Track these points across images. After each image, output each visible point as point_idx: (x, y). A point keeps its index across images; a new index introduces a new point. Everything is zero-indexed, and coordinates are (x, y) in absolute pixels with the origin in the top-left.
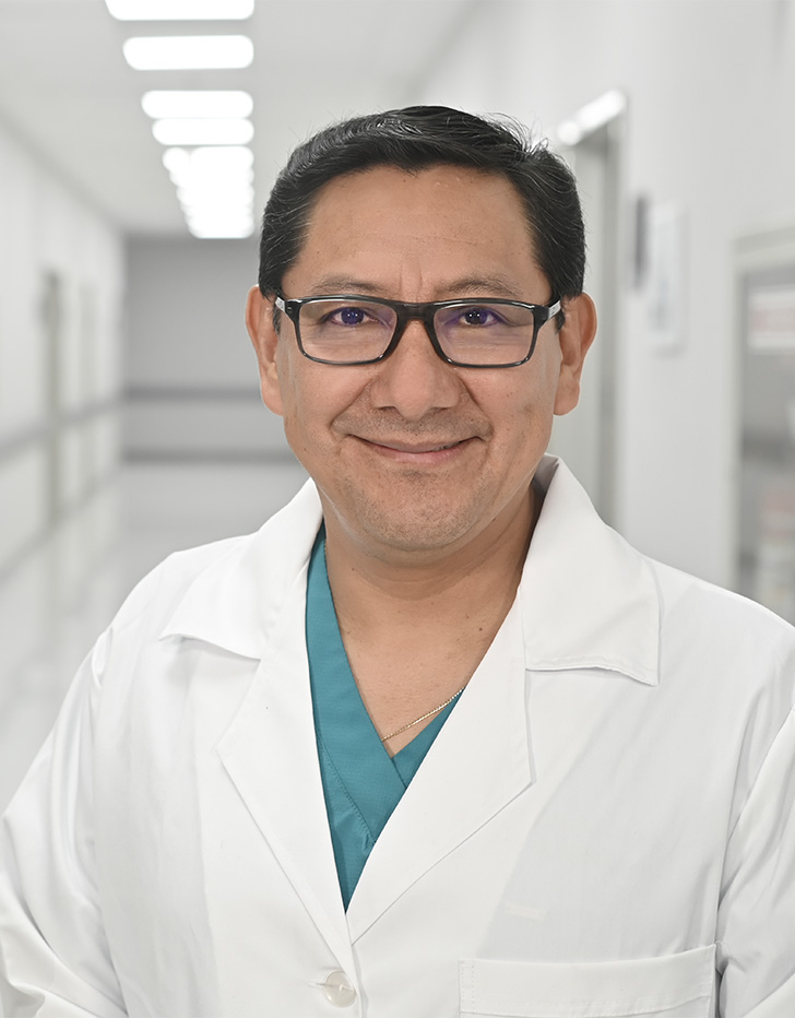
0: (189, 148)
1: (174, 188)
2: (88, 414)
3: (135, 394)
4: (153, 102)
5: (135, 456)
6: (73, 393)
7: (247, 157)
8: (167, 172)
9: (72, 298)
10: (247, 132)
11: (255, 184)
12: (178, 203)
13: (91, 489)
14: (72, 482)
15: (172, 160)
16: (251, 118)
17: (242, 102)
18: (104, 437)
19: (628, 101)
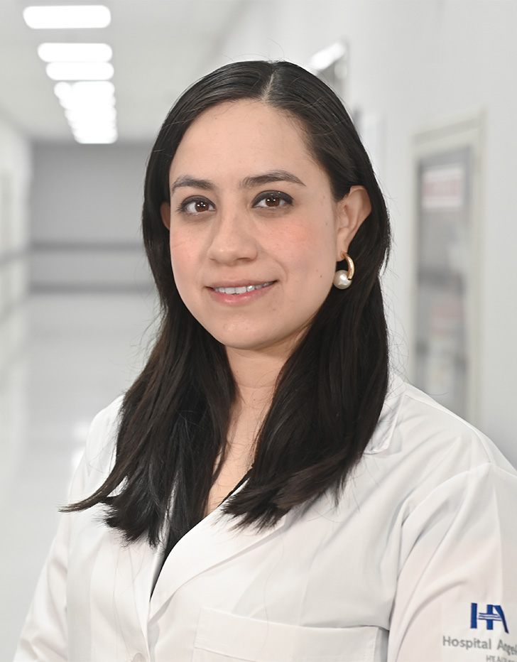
0: (71, 82)
1: (63, 110)
3: (38, 246)
4: (46, 51)
5: (37, 288)
7: (110, 88)
8: (57, 99)
10: (109, 71)
11: (116, 107)
12: (66, 121)
15: (61, 91)
16: (112, 62)
17: (105, 51)
18: (17, 276)
19: (347, 45)
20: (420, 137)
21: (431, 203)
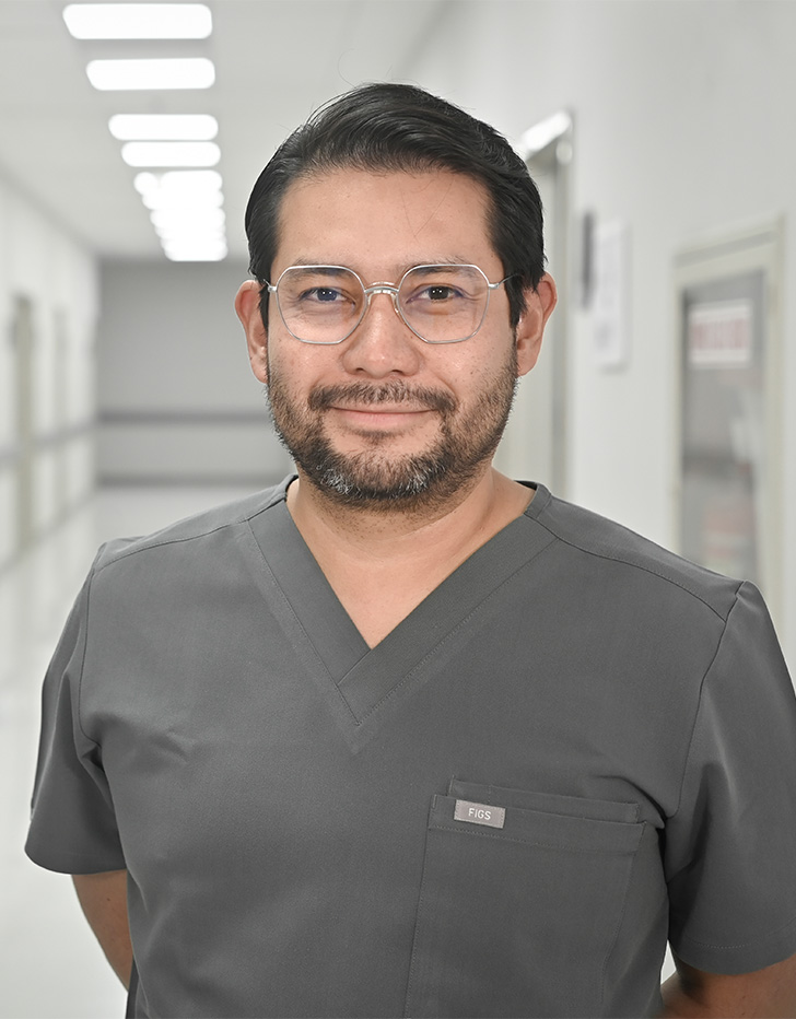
0: (158, 171)
1: (149, 212)
2: (60, 438)
3: (108, 417)
4: (121, 126)
5: (108, 481)
6: (45, 417)
7: (215, 180)
8: (139, 196)
9: (44, 321)
10: (213, 154)
11: (225, 208)
12: (153, 227)
13: (64, 515)
14: (45, 509)
15: (143, 183)
16: (217, 140)
17: (207, 125)
18: (78, 461)
19: (573, 115)
20: (684, 258)
21: (701, 357)
